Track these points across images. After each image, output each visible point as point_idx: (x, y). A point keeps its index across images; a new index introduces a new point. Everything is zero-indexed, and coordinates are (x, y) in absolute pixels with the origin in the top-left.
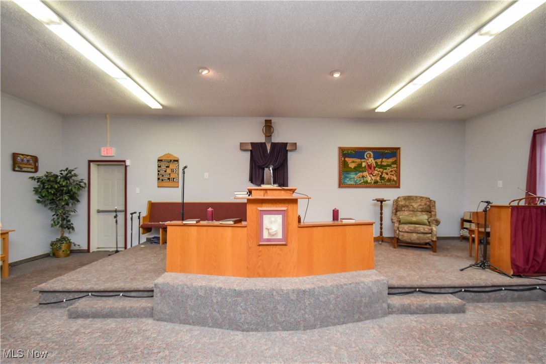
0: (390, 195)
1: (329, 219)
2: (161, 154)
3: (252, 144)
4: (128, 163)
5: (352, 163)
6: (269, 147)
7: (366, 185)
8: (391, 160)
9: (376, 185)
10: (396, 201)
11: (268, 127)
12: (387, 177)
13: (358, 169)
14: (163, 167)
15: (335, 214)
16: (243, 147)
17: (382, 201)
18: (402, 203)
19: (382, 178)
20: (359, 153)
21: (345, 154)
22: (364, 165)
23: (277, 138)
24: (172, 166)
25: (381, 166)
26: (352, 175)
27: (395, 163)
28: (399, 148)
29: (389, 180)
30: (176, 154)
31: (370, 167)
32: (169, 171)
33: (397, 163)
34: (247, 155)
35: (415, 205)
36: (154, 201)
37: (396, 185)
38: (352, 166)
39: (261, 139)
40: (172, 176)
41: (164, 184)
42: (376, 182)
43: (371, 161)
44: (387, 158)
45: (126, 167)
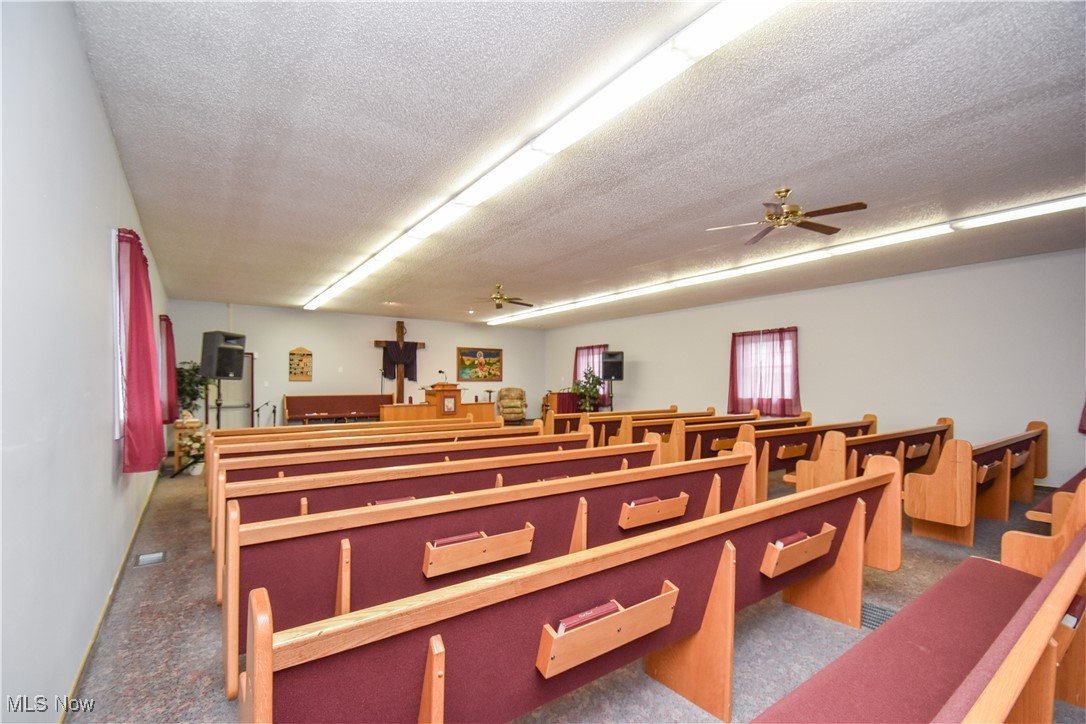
0: (496, 387)
1: (473, 401)
2: (293, 348)
3: (386, 342)
4: (256, 356)
5: (468, 361)
6: (401, 345)
7: (478, 379)
8: (496, 359)
9: (484, 379)
10: (500, 392)
11: (400, 327)
12: (493, 372)
13: (472, 365)
14: (296, 361)
15: (476, 398)
16: (378, 344)
17: (490, 392)
18: (504, 393)
19: (490, 374)
20: (472, 352)
21: (463, 353)
22: (476, 362)
23: (408, 339)
24: (305, 360)
25: (489, 364)
26: (468, 371)
27: (499, 361)
28: (501, 350)
29: (495, 375)
30: (309, 348)
31: (481, 364)
32: (302, 365)
33: (500, 361)
34: (380, 352)
35: (513, 395)
36: (287, 395)
37: (499, 379)
38: (468, 363)
39: (394, 338)
40: (305, 370)
41: (295, 378)
42: (485, 377)
43: (482, 359)
44: (494, 357)
45: (253, 359)
